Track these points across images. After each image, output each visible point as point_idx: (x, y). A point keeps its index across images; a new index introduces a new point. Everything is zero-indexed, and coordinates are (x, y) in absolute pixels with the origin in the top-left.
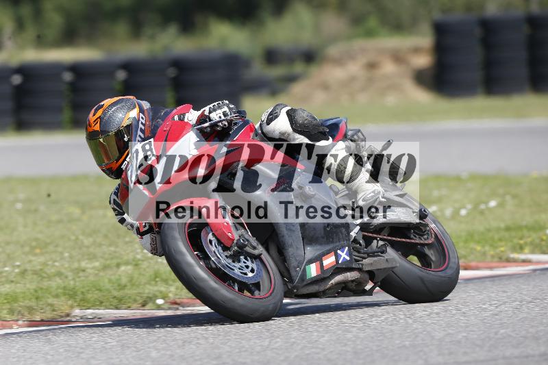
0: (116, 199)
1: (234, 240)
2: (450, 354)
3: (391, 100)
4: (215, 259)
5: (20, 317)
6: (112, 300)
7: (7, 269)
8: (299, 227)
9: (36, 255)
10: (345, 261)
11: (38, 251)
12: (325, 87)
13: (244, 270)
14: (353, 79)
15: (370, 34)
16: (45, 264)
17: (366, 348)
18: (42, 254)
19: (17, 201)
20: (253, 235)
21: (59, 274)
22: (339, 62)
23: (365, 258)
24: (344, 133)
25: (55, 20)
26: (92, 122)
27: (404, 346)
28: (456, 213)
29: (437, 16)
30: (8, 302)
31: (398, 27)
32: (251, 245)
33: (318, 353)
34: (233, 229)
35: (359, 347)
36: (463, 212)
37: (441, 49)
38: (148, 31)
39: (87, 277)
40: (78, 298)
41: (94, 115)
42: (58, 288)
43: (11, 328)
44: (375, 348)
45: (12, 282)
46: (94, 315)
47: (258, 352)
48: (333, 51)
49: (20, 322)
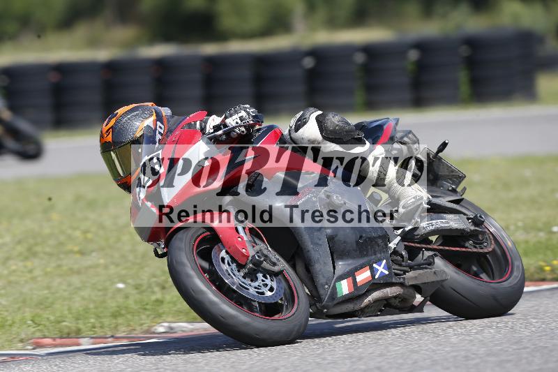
1: (248, 257)
10: (382, 275)
23: (408, 272)
26: (104, 131)
32: (270, 260)
34: (249, 244)
41: (107, 125)
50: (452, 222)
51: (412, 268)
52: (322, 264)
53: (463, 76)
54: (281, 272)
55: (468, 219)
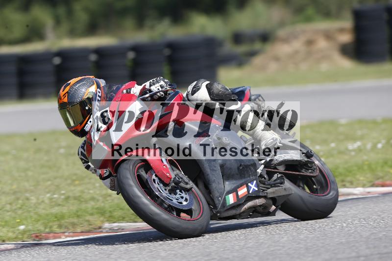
0: (83, 151)
1: (171, 178)
2: (375, 247)
3: (324, 67)
4: (159, 194)
5: (66, 230)
6: (131, 216)
7: (55, 196)
8: (219, 168)
9: (75, 186)
10: (254, 191)
11: (77, 182)
12: (277, 59)
13: (180, 199)
14: (296, 52)
15: (308, 20)
16: (82, 192)
17: (314, 245)
18: (80, 185)
19: (60, 147)
20: (186, 174)
21: (93, 199)
22: (286, 40)
23: (269, 188)
24: (249, 97)
25: (82, 17)
26: (62, 96)
27: (341, 243)
28: (374, 146)
29: (356, 5)
30: (58, 220)
31: (327, 14)
32: (184, 181)
33: (279, 250)
34: (170, 170)
35: (309, 244)
36: (380, 146)
37: (359, 29)
38: (148, 23)
39: (113, 200)
40: (107, 215)
41: (63, 91)
42: (93, 208)
43: (60, 238)
44: (321, 245)
45: (59, 205)
46: (119, 227)
47: (237, 250)
48: (282, 33)
49: (67, 234)
51: (271, 186)
52: (217, 183)
54: (191, 189)
55: (303, 153)
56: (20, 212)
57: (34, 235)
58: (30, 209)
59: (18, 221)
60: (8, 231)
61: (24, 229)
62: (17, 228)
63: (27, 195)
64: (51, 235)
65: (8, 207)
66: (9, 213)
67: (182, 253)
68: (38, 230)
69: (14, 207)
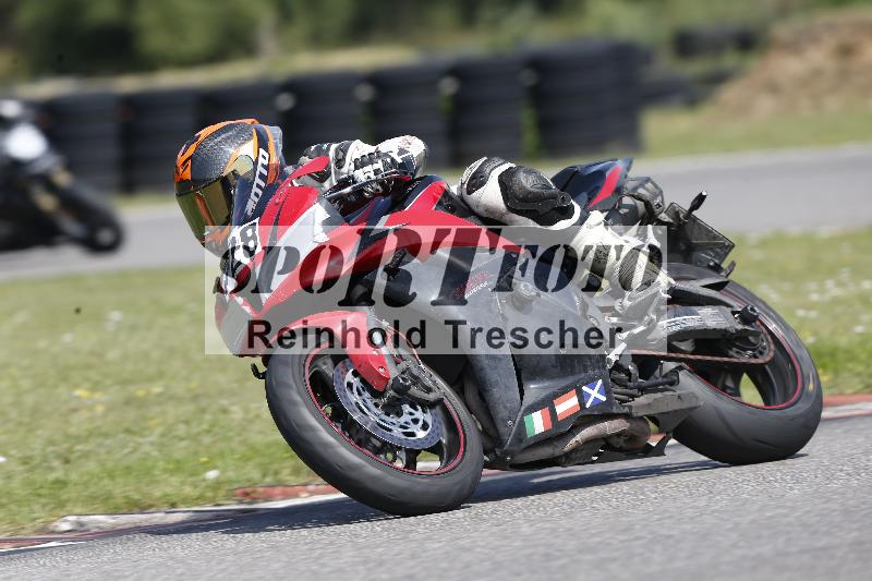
1: (387, 379)
10: (597, 402)
12: (773, 88)
14: (817, 73)
17: (864, 503)
22: (794, 47)
23: (637, 396)
33: (785, 516)
35: (851, 502)
38: (487, 13)
41: (183, 155)
43: (296, 496)
47: (692, 518)
48: (782, 31)
49: (311, 488)
50: (708, 318)
51: (643, 390)
52: (503, 387)
53: (526, 117)
54: (440, 402)
55: (734, 313)
56: (207, 440)
57: (239, 491)
58: (231, 434)
59: (205, 459)
60: (183, 483)
61: (217, 478)
62: (201, 477)
63: (224, 402)
64: (278, 490)
65: (181, 430)
66: (184, 443)
67: (568, 526)
68: (249, 481)
69: (195, 430)
